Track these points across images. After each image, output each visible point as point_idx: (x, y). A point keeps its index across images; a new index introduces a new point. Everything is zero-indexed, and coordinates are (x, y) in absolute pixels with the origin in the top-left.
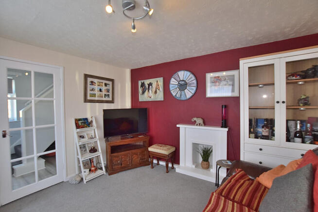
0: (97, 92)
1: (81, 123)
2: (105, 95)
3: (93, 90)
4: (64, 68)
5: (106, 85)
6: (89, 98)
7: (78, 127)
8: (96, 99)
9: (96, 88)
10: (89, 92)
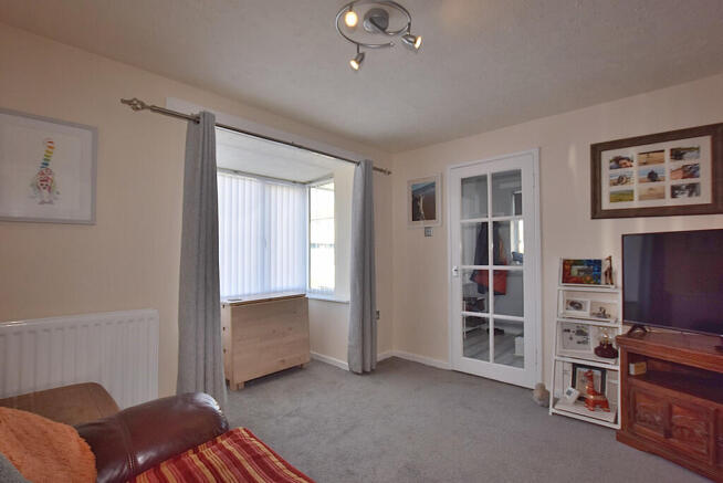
0: (635, 186)
1: (579, 271)
2: (674, 189)
3: (620, 180)
4: (540, 149)
5: (677, 154)
6: (606, 205)
7: (567, 278)
8: (636, 204)
9: (635, 172)
10: (607, 190)
